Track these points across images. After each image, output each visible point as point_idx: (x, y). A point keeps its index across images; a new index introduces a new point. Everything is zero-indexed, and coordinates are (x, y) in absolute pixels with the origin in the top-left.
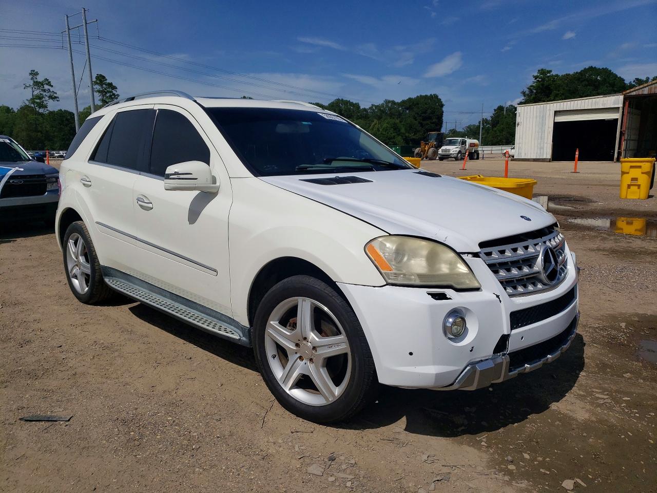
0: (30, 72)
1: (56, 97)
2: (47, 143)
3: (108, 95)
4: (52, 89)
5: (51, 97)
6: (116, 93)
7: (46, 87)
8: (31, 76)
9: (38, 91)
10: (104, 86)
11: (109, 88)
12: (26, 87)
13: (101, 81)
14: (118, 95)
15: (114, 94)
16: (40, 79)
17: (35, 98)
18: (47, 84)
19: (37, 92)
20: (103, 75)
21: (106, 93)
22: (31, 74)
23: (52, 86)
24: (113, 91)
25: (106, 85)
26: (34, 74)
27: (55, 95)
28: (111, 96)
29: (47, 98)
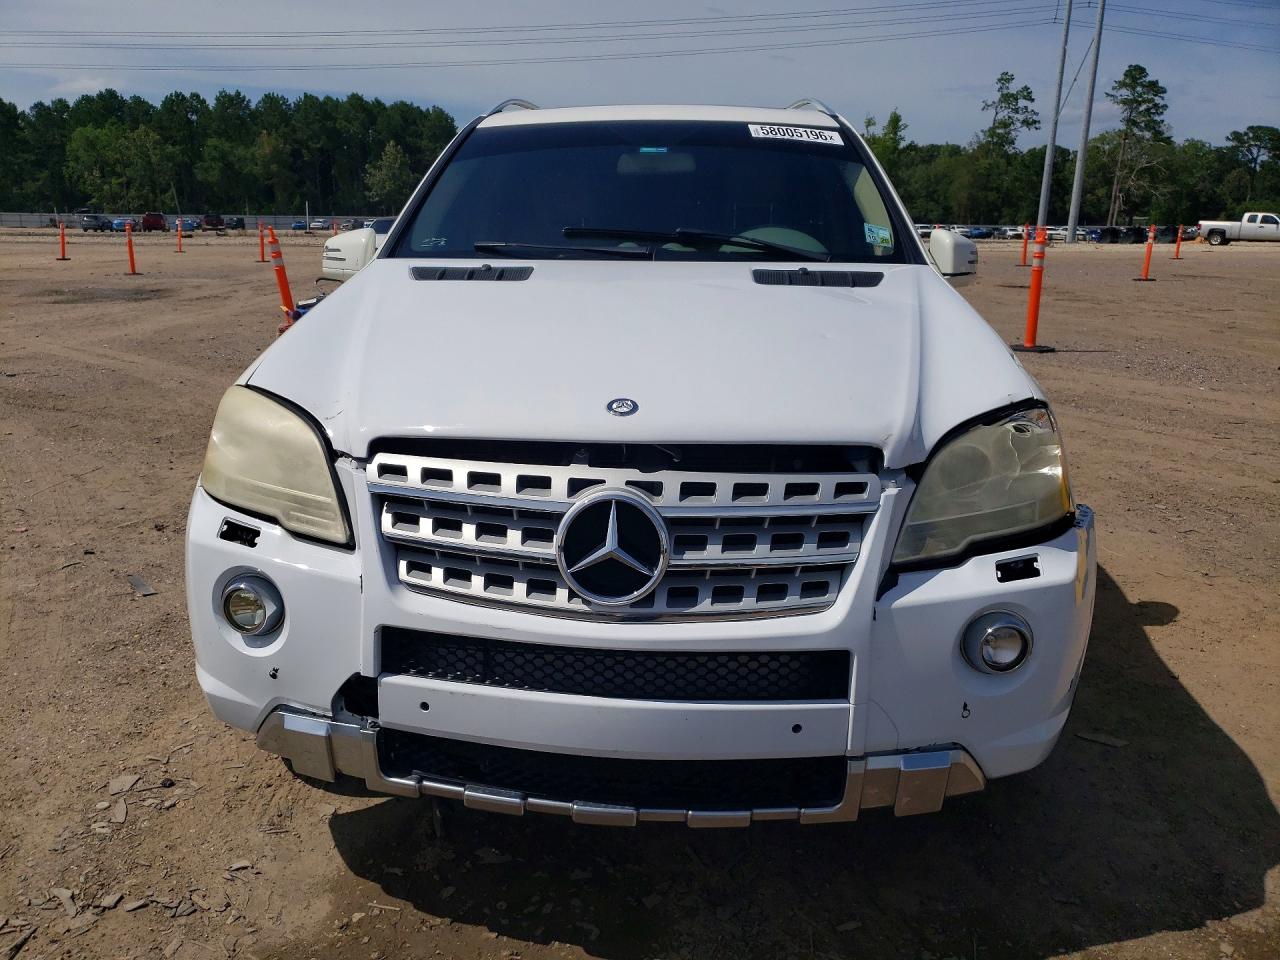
0: (999, 77)
1: (1035, 122)
2: (1006, 211)
3: (1143, 108)
4: (1031, 106)
5: (1026, 123)
6: (1162, 103)
7: (1022, 103)
8: (999, 85)
9: (1006, 112)
10: (1139, 89)
11: (1148, 94)
12: (986, 107)
13: (1134, 80)
14: (1165, 107)
15: (1156, 106)
16: (1014, 88)
17: (998, 128)
18: (1025, 98)
19: (1003, 114)
20: (1142, 65)
21: (1140, 104)
22: (999, 80)
23: (1033, 100)
24: (1156, 98)
25: (1143, 86)
26: (1005, 79)
27: (1035, 117)
28: (1148, 110)
29: (1019, 124)
